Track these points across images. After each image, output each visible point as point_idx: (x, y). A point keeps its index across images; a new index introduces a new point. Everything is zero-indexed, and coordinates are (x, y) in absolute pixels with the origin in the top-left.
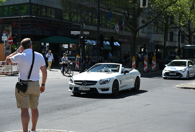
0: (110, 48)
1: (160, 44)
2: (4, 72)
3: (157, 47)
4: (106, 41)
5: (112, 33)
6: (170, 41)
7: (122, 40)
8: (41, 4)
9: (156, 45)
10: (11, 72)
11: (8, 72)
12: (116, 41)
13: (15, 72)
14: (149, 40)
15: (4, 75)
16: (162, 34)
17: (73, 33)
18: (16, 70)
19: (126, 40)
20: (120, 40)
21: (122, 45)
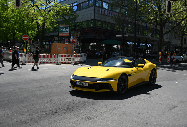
0: (145, 47)
1: (177, 46)
2: (69, 62)
3: (176, 48)
4: (142, 43)
5: (147, 38)
6: (184, 44)
7: (153, 43)
8: (101, 20)
9: (175, 47)
10: (74, 62)
11: (72, 62)
12: (148, 43)
13: (77, 62)
14: (171, 43)
15: (69, 64)
16: (179, 39)
17: (117, 36)
18: (78, 61)
19: (156, 43)
20: (151, 43)
21: (153, 46)
